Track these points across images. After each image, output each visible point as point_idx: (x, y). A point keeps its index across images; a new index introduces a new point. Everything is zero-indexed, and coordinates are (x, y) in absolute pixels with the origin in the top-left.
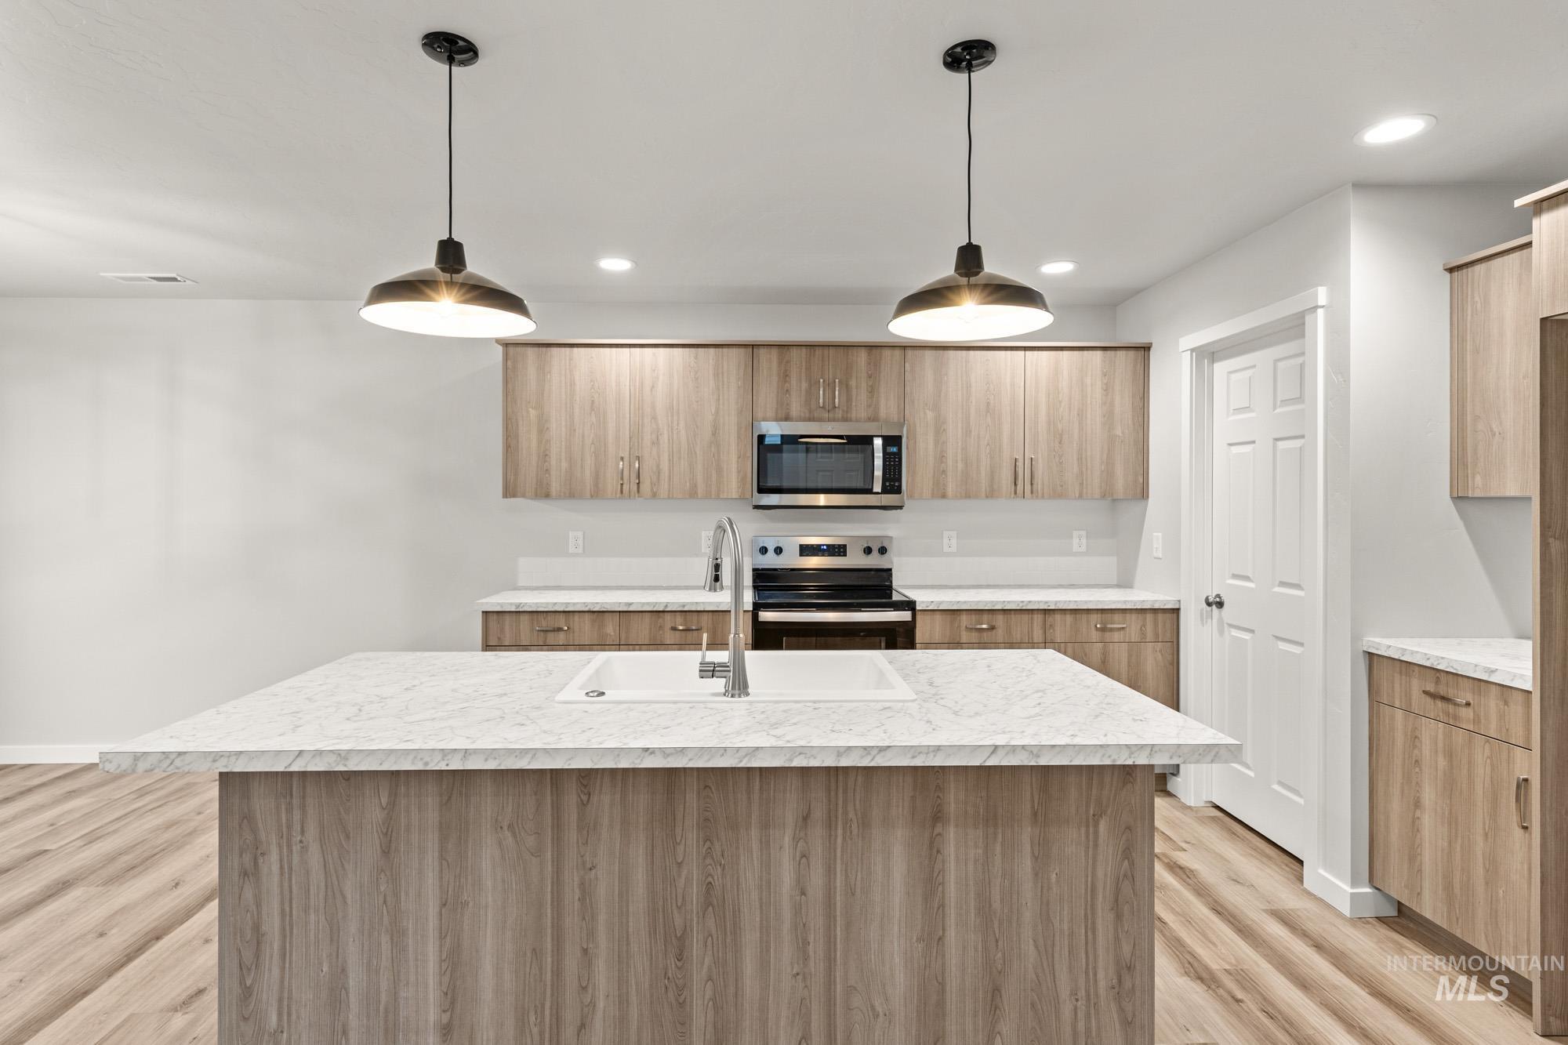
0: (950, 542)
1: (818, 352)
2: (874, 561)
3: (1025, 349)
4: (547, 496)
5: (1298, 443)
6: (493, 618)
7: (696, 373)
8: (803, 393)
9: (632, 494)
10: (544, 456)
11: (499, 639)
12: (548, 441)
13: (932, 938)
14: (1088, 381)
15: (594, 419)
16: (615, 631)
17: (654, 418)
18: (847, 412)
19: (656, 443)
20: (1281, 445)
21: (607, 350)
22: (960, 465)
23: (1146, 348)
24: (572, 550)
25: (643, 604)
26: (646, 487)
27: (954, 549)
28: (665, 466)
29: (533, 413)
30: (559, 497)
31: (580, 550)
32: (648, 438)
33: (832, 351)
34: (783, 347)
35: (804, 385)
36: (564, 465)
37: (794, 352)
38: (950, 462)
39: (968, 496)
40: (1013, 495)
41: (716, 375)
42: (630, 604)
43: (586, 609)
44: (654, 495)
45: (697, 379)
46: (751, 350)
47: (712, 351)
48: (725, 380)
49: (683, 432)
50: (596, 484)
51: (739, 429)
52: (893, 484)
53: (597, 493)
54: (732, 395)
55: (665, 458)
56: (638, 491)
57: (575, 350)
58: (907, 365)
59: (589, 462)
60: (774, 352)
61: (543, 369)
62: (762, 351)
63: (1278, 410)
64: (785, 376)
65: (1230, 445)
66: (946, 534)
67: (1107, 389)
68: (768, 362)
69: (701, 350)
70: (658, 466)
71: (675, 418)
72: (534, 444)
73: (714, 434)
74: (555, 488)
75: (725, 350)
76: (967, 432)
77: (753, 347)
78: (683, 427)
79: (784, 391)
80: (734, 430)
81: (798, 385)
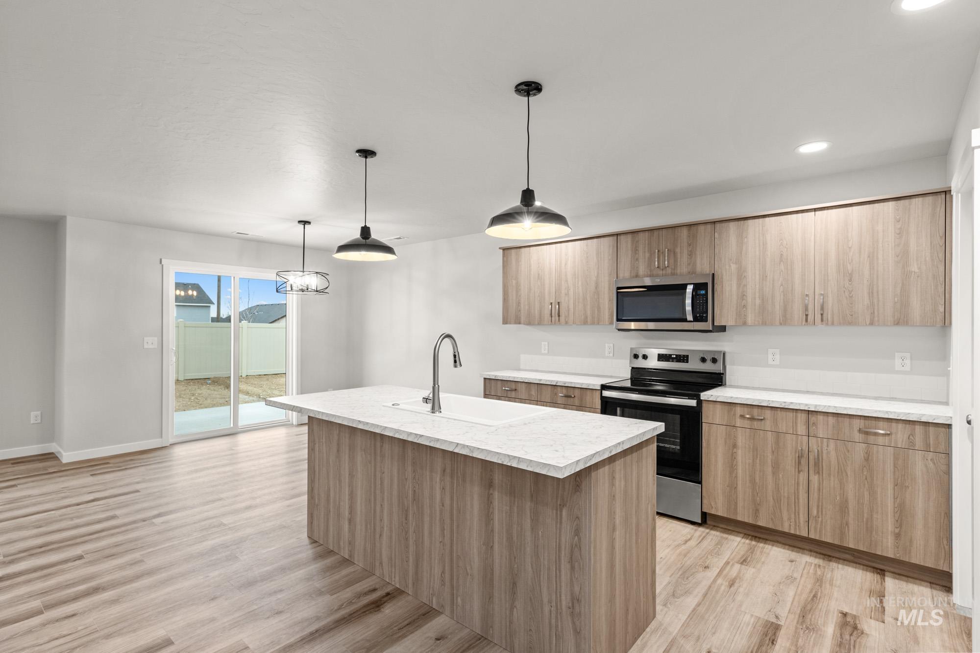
1: (656, 233)
2: (709, 367)
3: (815, 210)
4: (520, 323)
6: (487, 381)
7: (587, 253)
8: (647, 260)
9: (556, 322)
10: (519, 304)
11: (490, 391)
12: (521, 296)
13: (488, 545)
15: (539, 283)
16: (535, 393)
17: (567, 281)
18: (674, 269)
19: (567, 294)
22: (758, 302)
23: (948, 192)
24: (543, 351)
25: (547, 380)
26: (562, 318)
27: (777, 362)
28: (571, 307)
30: (524, 323)
31: (546, 352)
32: (563, 292)
33: (664, 231)
34: (635, 233)
35: (647, 255)
36: (527, 307)
37: (641, 235)
38: (749, 300)
39: (764, 323)
40: (804, 322)
41: (599, 255)
42: (541, 380)
43: (522, 381)
44: (566, 323)
45: (587, 257)
46: (616, 237)
47: (595, 240)
48: (602, 256)
49: (580, 288)
50: (540, 318)
51: (610, 284)
52: (701, 315)
53: (540, 323)
54: (606, 265)
55: (572, 302)
56: (559, 321)
58: (716, 234)
59: (537, 305)
60: (629, 237)
61: (519, 260)
62: (622, 237)
64: (635, 250)
66: (770, 351)
68: (626, 242)
69: (589, 241)
70: (568, 307)
71: (577, 280)
72: (514, 298)
73: (596, 288)
74: (523, 319)
75: (602, 239)
76: (764, 277)
77: (617, 235)
78: (580, 283)
79: (635, 260)
80: (606, 285)
81: (643, 255)
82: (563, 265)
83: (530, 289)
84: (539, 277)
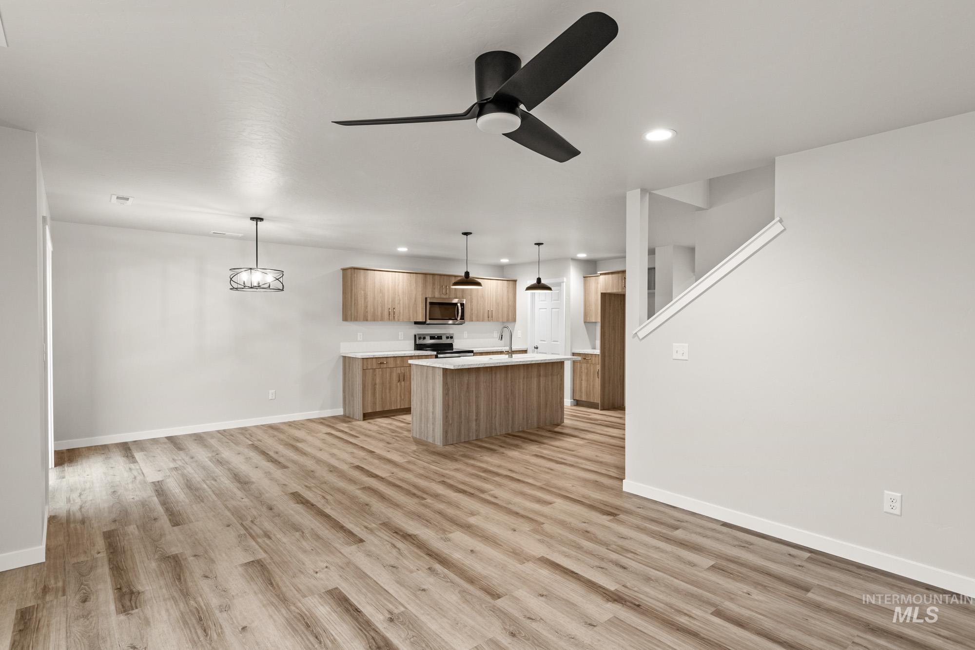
0: (466, 335)
1: (443, 277)
2: (449, 341)
3: (491, 279)
4: (367, 320)
5: (557, 310)
6: (365, 360)
7: (411, 281)
8: (439, 289)
10: (366, 307)
11: (367, 367)
12: (367, 302)
14: (504, 289)
15: (381, 295)
17: (399, 295)
18: (449, 296)
19: (399, 303)
20: (553, 310)
21: (385, 272)
22: (476, 312)
23: (515, 281)
26: (396, 318)
27: (466, 337)
28: (402, 311)
29: (362, 292)
30: (371, 321)
32: (397, 302)
33: (446, 277)
34: (433, 275)
35: (439, 287)
36: (372, 310)
37: (436, 277)
38: (474, 311)
39: (478, 321)
40: (488, 321)
41: (416, 283)
44: (399, 320)
45: (411, 283)
47: (415, 274)
48: (418, 284)
49: (407, 300)
50: (382, 316)
51: (422, 300)
52: (462, 318)
53: (382, 319)
54: (420, 289)
55: (402, 308)
56: (394, 319)
57: (376, 272)
59: (380, 309)
60: (431, 276)
61: (365, 278)
62: (428, 276)
63: (553, 302)
64: (434, 284)
65: (540, 309)
67: (508, 292)
68: (430, 278)
69: (411, 274)
70: (400, 311)
71: (404, 295)
72: (363, 303)
73: (415, 301)
74: (369, 318)
75: (418, 275)
76: (478, 303)
77: (425, 274)
78: (406, 298)
79: (434, 288)
80: (420, 300)
81: (437, 287)
82: (396, 287)
83: (374, 298)
84: (381, 291)
